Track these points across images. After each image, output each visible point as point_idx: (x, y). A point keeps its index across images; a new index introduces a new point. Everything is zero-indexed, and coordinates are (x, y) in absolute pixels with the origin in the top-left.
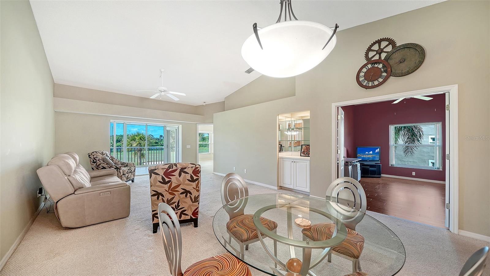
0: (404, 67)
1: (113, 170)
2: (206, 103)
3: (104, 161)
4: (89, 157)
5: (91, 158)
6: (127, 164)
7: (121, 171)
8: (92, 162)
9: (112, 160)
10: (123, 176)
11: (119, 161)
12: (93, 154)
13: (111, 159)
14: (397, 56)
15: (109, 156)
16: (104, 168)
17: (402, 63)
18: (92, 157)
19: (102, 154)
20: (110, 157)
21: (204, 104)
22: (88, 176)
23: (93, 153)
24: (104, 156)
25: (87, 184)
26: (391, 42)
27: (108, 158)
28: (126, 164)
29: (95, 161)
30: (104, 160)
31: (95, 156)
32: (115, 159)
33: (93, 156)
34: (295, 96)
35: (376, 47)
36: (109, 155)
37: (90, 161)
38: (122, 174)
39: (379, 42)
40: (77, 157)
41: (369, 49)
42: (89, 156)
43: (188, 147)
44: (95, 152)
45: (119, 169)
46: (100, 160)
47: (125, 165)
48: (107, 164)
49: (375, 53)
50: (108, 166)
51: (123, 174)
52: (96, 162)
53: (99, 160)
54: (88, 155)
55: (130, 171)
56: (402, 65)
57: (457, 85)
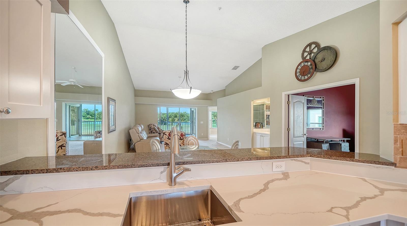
0: (324, 65)
1: (157, 134)
2: (213, 92)
5: (149, 127)
9: (158, 129)
10: (162, 138)
14: (320, 57)
16: (154, 133)
17: (323, 62)
19: (154, 126)
21: (212, 92)
22: (146, 136)
25: (145, 138)
26: (317, 45)
27: (156, 128)
29: (150, 129)
30: (154, 129)
31: (151, 126)
34: (262, 86)
35: (308, 49)
39: (310, 45)
40: (143, 127)
41: (304, 51)
43: (202, 122)
44: (151, 124)
45: (161, 134)
49: (307, 53)
50: (156, 132)
51: (162, 137)
53: (152, 129)
56: (323, 63)
57: (359, 78)
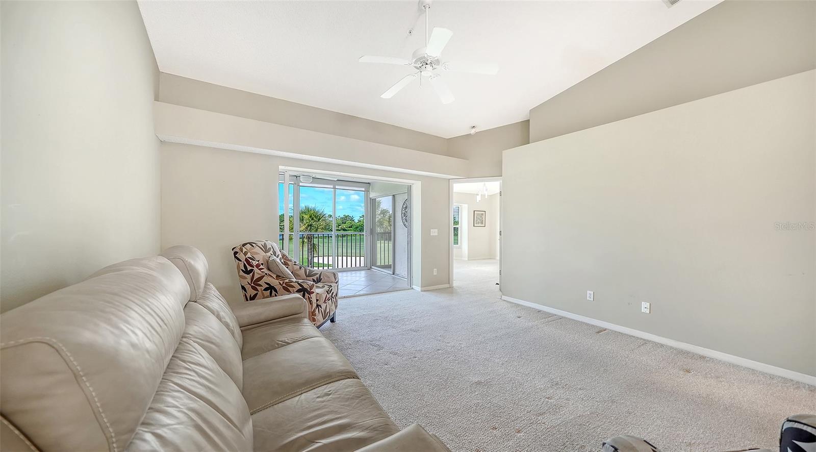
3: (271, 267)
4: (236, 257)
5: (241, 261)
6: (320, 276)
7: (313, 296)
8: (242, 270)
9: (286, 264)
10: (317, 311)
11: (300, 268)
12: (244, 250)
13: (282, 261)
15: (278, 255)
16: (271, 288)
18: (241, 256)
19: (265, 249)
20: (280, 256)
23: (244, 245)
24: (269, 254)
28: (318, 276)
29: (249, 268)
30: (270, 265)
31: (249, 255)
32: (291, 261)
33: (245, 254)
36: (278, 253)
37: (238, 266)
38: (315, 305)
42: (236, 253)
44: (250, 243)
45: (309, 293)
46: (261, 267)
47: (315, 278)
48: (278, 277)
50: (281, 282)
51: (317, 306)
52: (252, 270)
53: (258, 266)
54: (233, 252)
55: (331, 294)
